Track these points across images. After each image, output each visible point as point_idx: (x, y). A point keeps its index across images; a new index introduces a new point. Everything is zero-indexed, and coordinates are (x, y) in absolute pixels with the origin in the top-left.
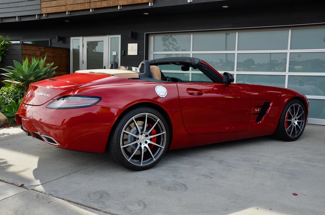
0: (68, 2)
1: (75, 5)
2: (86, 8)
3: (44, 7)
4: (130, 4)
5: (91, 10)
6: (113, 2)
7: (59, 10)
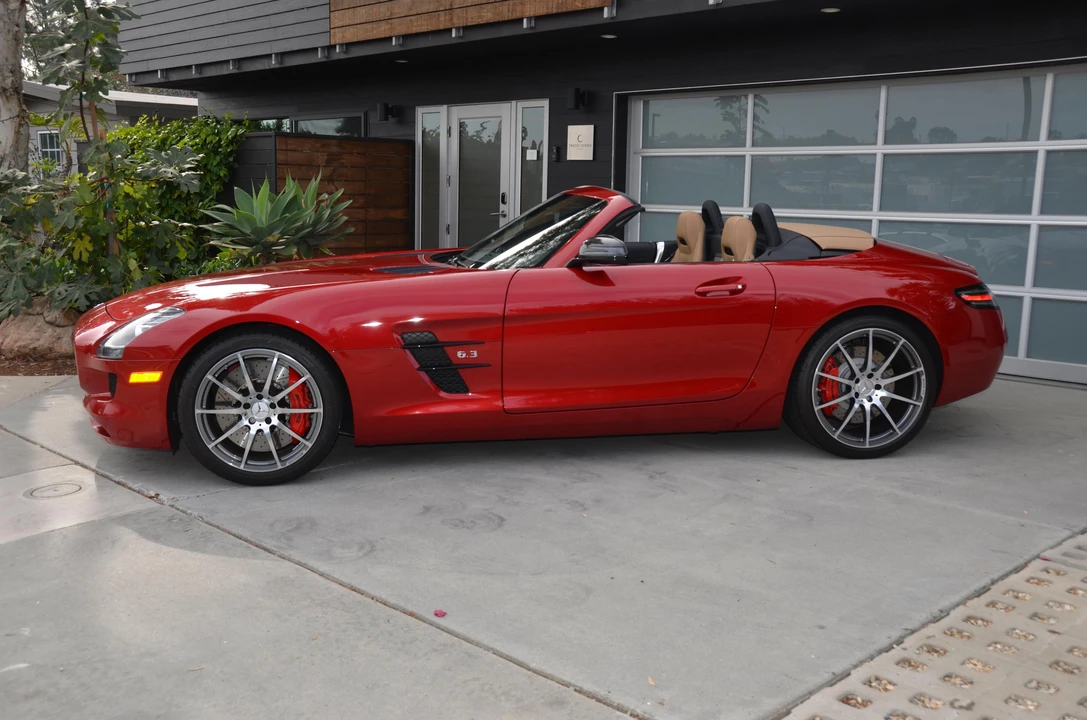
0: (396, 11)
1: (413, 18)
2: (442, 27)
3: (337, 25)
4: (555, 11)
5: (454, 31)
6: (511, 7)
7: (375, 32)
